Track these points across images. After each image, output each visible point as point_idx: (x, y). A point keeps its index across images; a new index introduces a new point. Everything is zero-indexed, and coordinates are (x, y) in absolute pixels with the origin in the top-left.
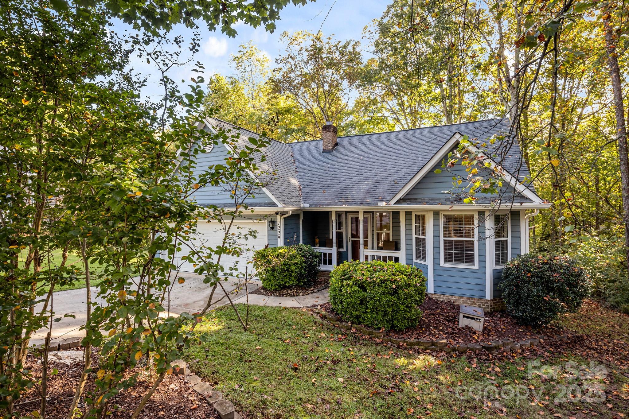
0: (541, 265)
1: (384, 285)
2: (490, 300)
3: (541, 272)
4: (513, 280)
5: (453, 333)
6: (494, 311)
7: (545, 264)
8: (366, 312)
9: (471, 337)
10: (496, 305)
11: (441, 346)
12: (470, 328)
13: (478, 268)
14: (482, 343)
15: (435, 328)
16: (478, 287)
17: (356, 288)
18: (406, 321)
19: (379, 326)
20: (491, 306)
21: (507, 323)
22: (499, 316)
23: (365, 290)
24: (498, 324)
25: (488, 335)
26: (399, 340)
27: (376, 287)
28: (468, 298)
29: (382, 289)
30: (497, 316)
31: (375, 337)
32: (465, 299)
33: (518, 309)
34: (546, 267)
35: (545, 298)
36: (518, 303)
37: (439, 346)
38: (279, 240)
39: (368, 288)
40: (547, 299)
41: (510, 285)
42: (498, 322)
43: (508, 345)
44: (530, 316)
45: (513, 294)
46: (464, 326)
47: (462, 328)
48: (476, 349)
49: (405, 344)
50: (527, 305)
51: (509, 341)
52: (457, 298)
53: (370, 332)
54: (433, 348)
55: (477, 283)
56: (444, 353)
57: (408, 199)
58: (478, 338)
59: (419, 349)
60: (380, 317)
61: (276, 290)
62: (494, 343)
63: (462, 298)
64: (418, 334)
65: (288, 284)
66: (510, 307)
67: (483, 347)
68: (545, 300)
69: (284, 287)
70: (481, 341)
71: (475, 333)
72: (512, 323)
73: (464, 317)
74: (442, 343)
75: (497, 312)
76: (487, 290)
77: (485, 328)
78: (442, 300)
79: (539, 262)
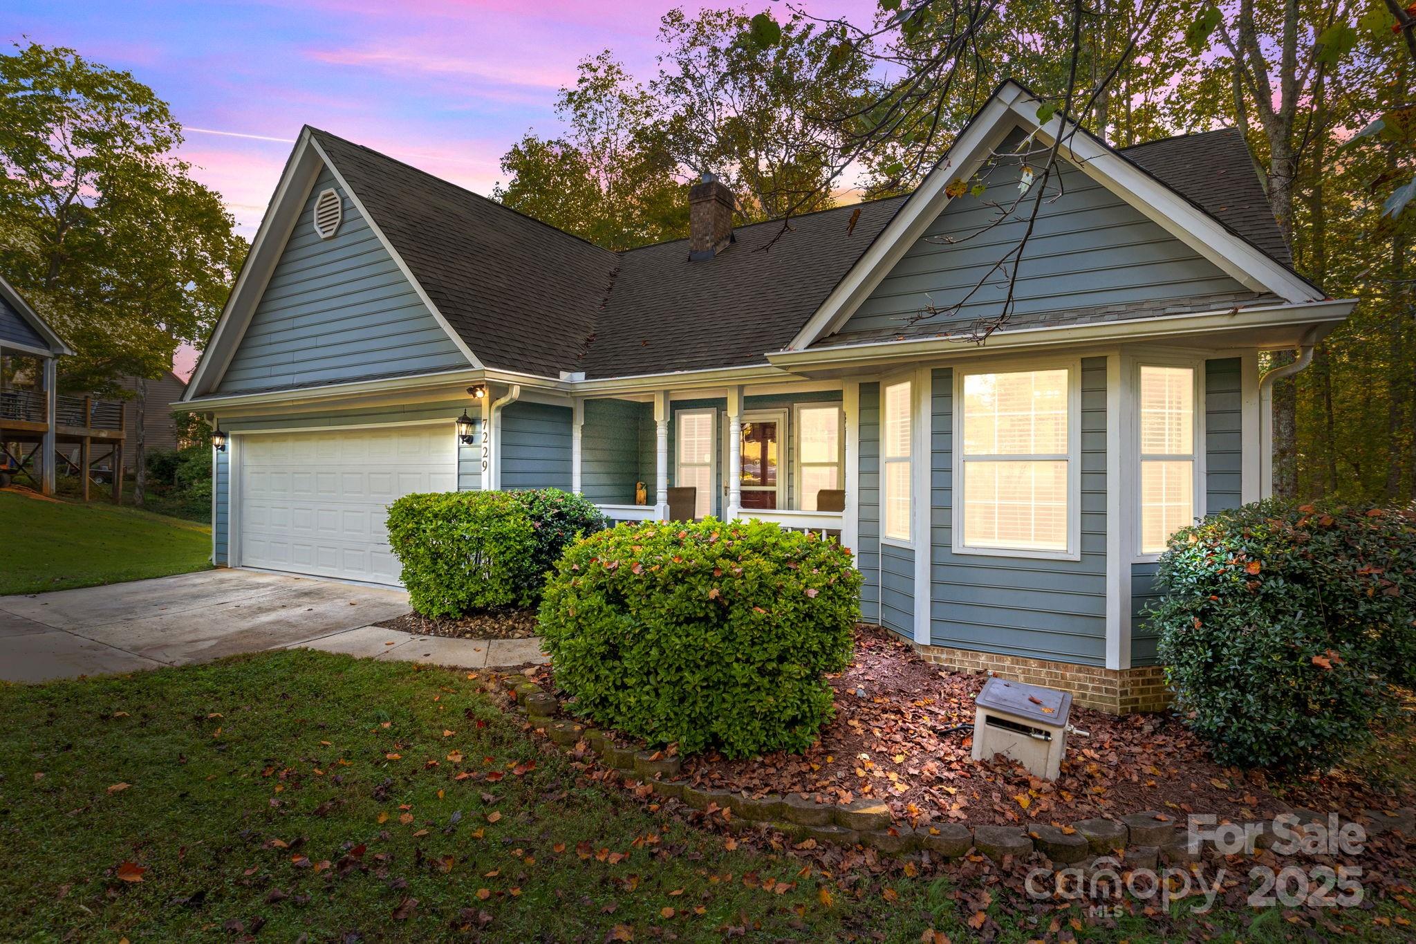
0: (1306, 534)
1: (679, 589)
2: (1121, 673)
3: (1304, 556)
4: (1190, 592)
5: (940, 780)
6: (1134, 710)
7: (1322, 530)
8: (624, 687)
9: (1005, 798)
10: (1141, 691)
11: (863, 825)
12: (1011, 764)
13: (1078, 558)
14: (1035, 830)
15: (880, 757)
16: (1079, 626)
17: (596, 600)
18: (757, 724)
19: (663, 737)
20: (1123, 693)
21: (1169, 754)
22: (1148, 728)
23: (623, 609)
24: (1133, 755)
25: (1079, 796)
26: (710, 793)
27: (657, 595)
28: (1043, 663)
29: (671, 601)
30: (1140, 729)
31: (634, 779)
32: (1034, 665)
33: (1212, 705)
34: (1330, 540)
35: (1317, 660)
36: (1209, 682)
37: (855, 825)
38: (485, 475)
39: (631, 601)
40: (1325, 663)
41: (1184, 612)
42: (1138, 749)
43: (1148, 839)
44: (1257, 732)
45: (1192, 643)
46: (989, 756)
47: (983, 763)
48: (1006, 850)
49: (726, 811)
50: (1243, 691)
51: (1154, 826)
52: (1007, 663)
53: (622, 757)
54: (829, 835)
55: (1073, 610)
56: (870, 858)
57: (856, 333)
58: (1034, 802)
59: (770, 833)
60: (662, 707)
61: (445, 616)
62: (1090, 828)
63: (1025, 660)
64: (801, 773)
65: (479, 602)
66: (1184, 695)
67: (1037, 844)
68: (1319, 667)
69: (472, 612)
70: (1038, 819)
71: (1024, 784)
72: (1189, 756)
73: (990, 720)
74: (870, 816)
75: (1145, 714)
76: (1108, 636)
77: (1070, 768)
78: (957, 666)
79: (1300, 524)
